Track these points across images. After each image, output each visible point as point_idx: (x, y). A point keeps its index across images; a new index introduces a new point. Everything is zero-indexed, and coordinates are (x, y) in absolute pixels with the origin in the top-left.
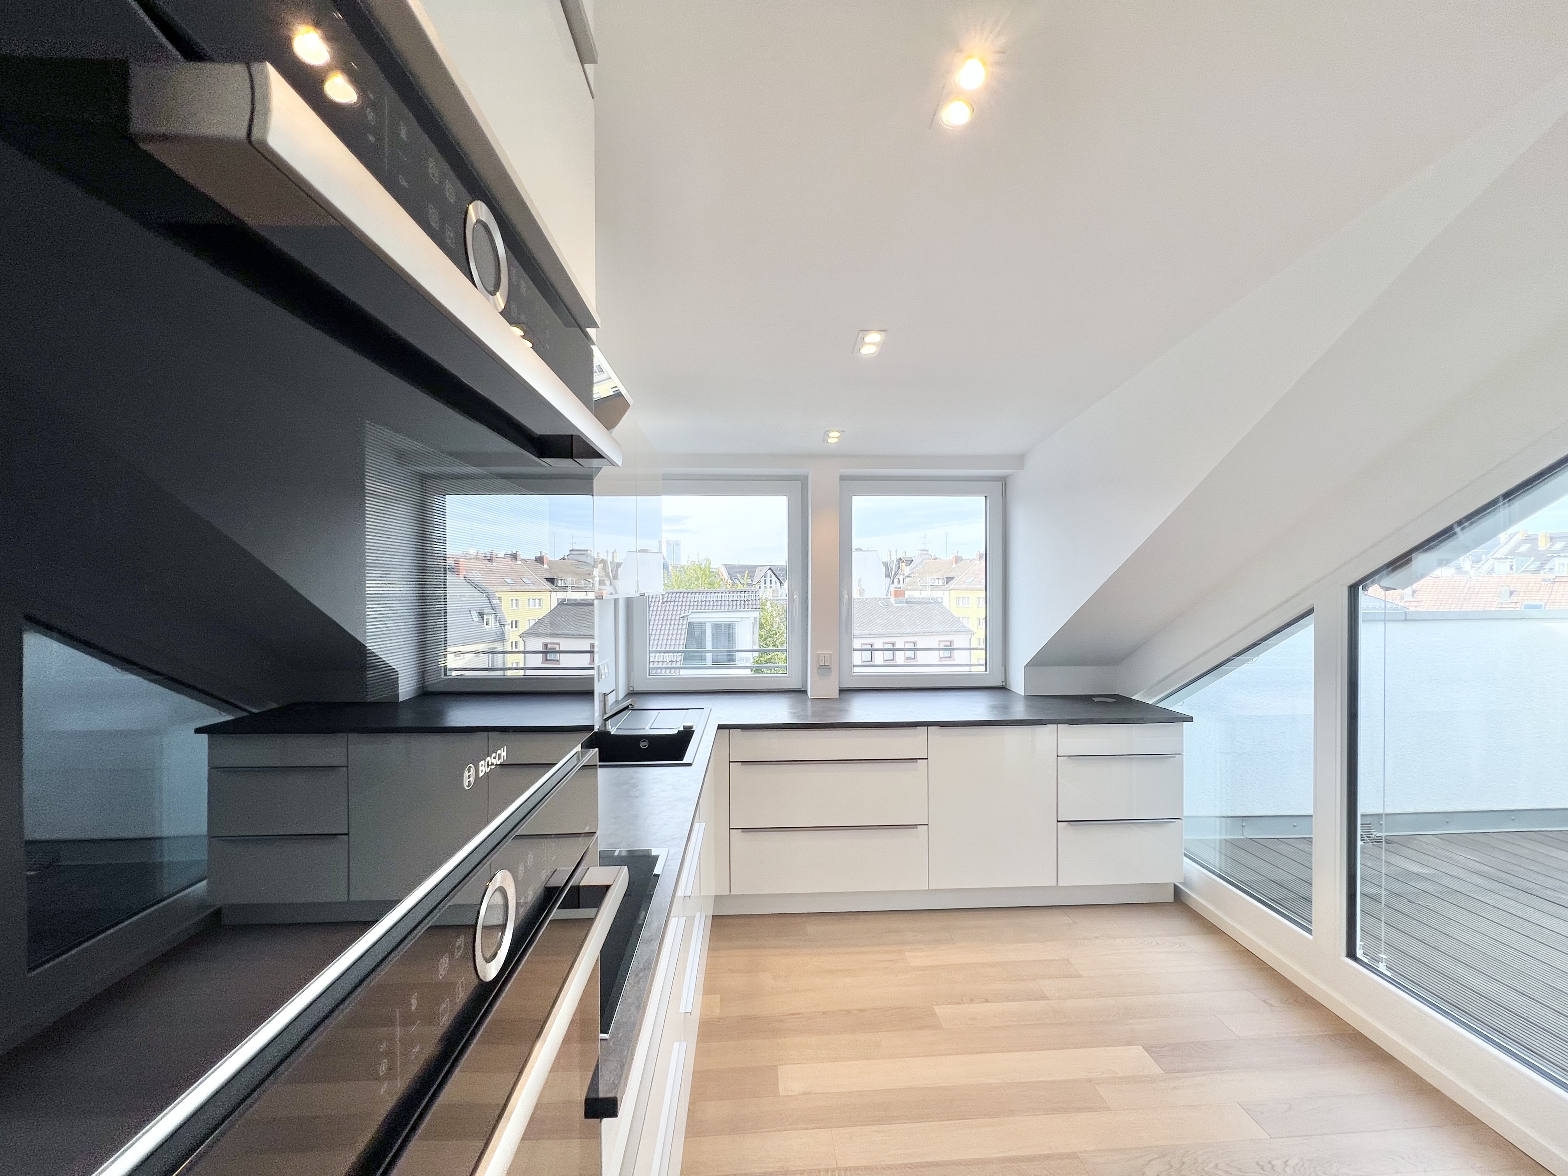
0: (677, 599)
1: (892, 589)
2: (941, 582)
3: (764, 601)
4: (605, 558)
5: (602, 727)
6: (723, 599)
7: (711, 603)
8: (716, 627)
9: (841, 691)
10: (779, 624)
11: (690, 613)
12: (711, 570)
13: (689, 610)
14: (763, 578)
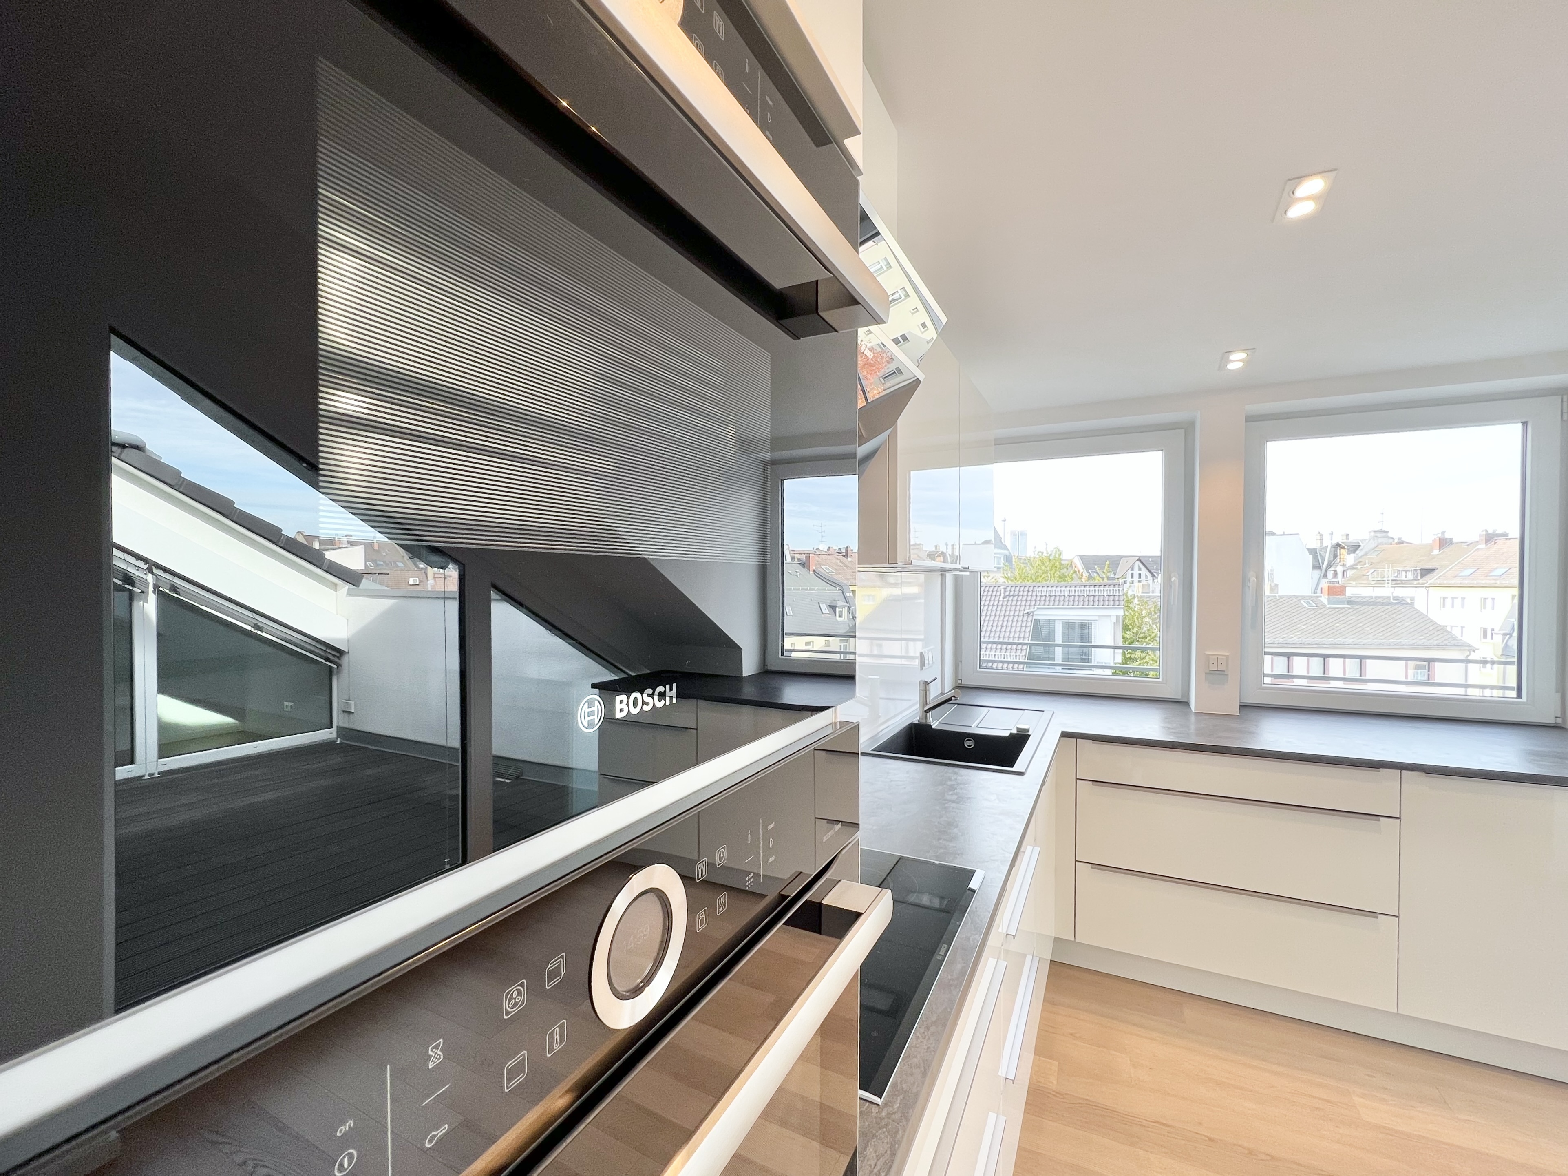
0: (1021, 593)
1: (1324, 584)
2: (1410, 576)
3: (1130, 598)
4: (945, 551)
5: (922, 719)
6: (1077, 594)
7: (1062, 598)
8: (1068, 626)
9: (1243, 707)
10: (1150, 625)
11: (1036, 609)
12: (1063, 562)
13: (1035, 605)
14: (1130, 572)
